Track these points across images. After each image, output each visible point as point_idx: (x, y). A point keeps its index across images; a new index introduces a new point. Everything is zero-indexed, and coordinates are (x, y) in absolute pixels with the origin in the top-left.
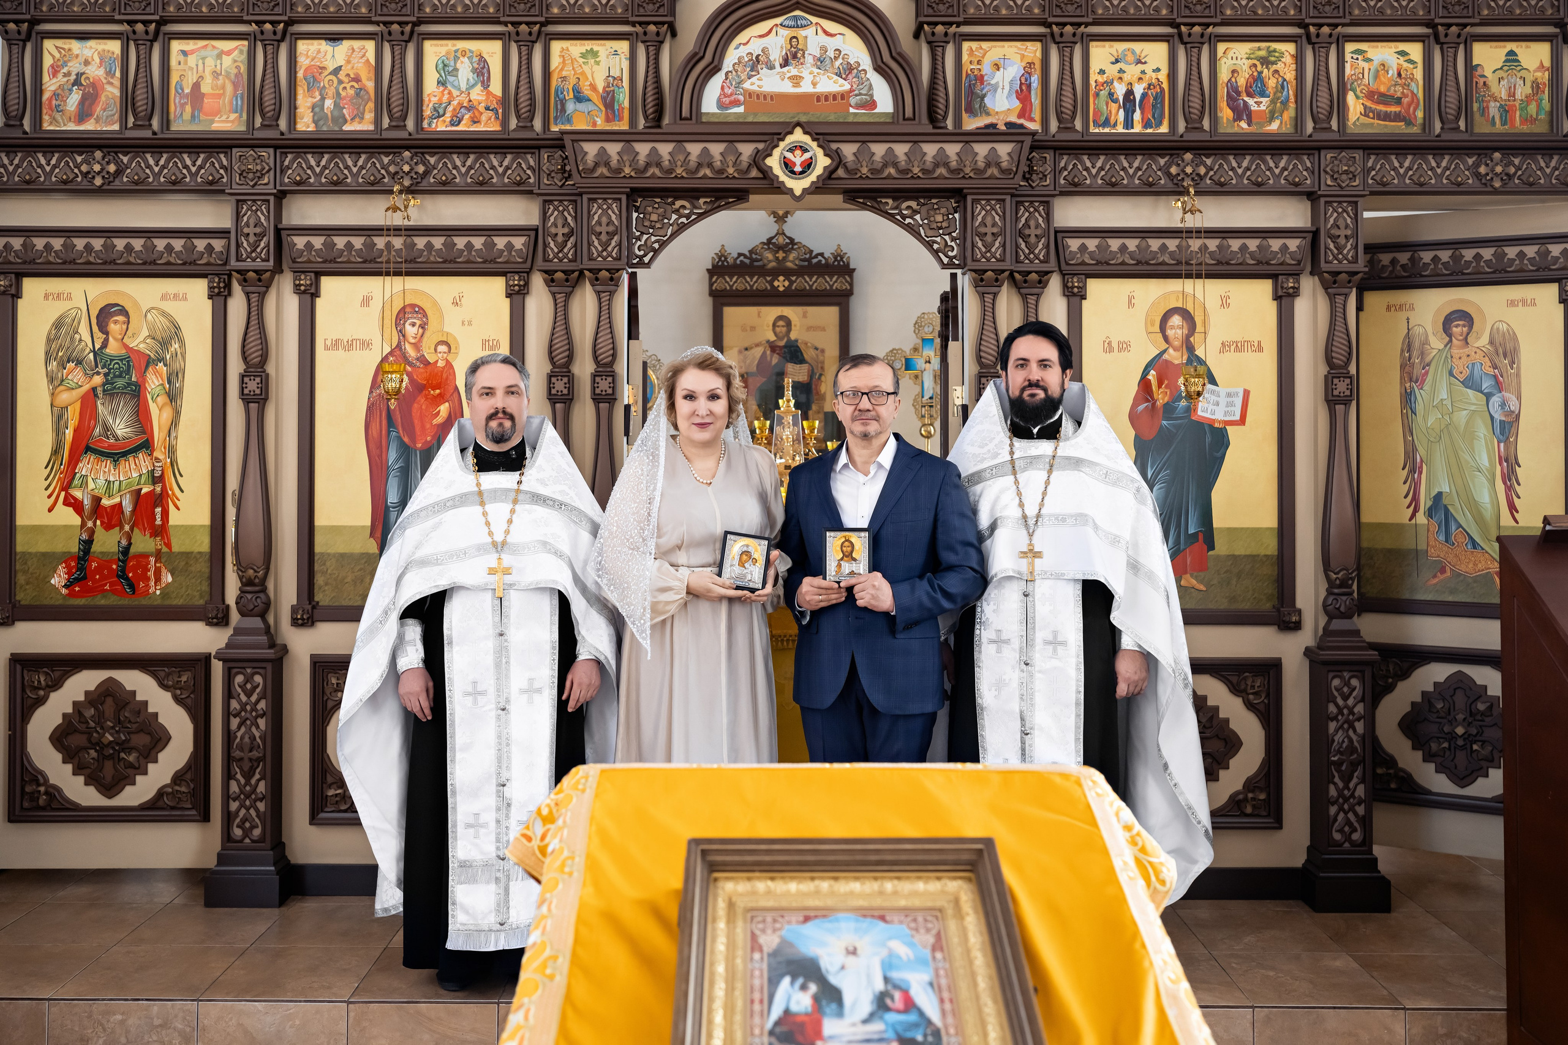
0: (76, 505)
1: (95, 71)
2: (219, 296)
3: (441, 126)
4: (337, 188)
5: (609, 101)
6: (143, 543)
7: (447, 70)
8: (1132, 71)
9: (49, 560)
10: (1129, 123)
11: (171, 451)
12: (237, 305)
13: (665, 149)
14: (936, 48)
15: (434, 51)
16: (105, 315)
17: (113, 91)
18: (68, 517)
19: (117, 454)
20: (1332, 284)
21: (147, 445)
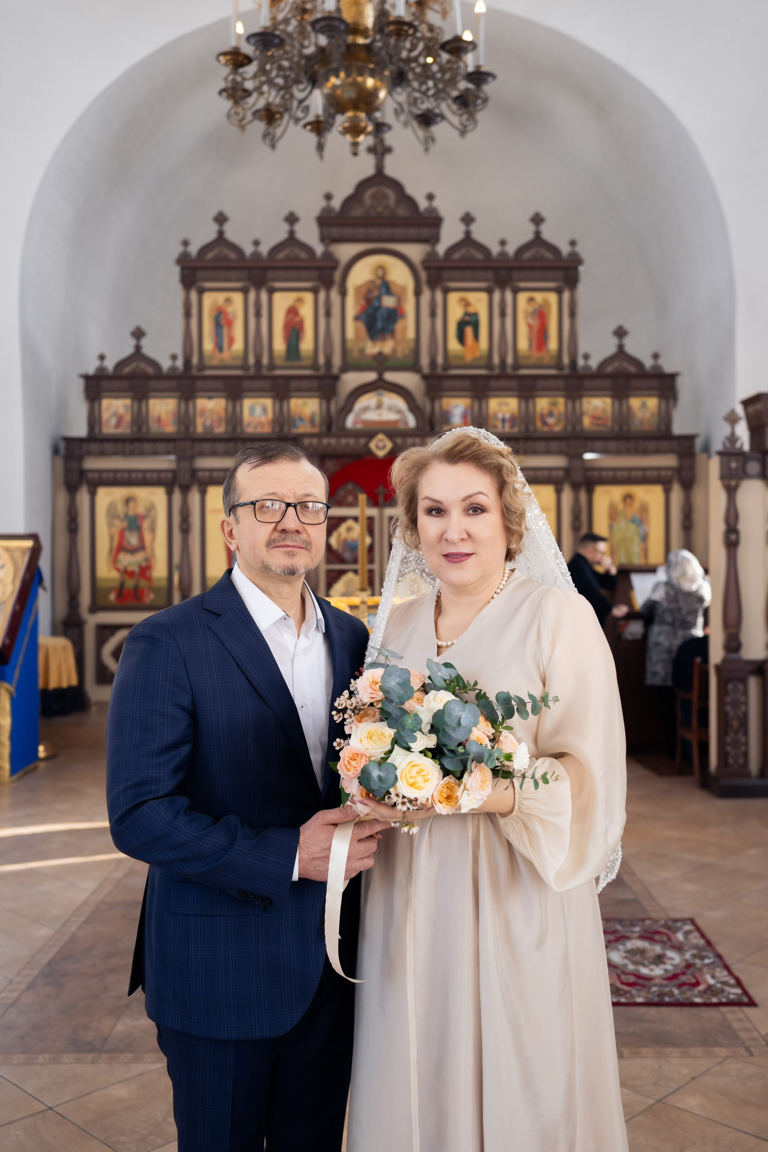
0: (118, 570)
1: (121, 411)
2: (170, 493)
3: (250, 430)
4: (214, 454)
5: (312, 421)
6: (143, 583)
7: (252, 410)
8: (504, 408)
9: (109, 590)
10: (503, 427)
11: (153, 550)
12: (177, 497)
13: (333, 441)
14: (432, 400)
15: (247, 403)
16: (128, 501)
17: (128, 418)
18: (115, 575)
19: (133, 551)
20: (576, 487)
21: (142, 547)
